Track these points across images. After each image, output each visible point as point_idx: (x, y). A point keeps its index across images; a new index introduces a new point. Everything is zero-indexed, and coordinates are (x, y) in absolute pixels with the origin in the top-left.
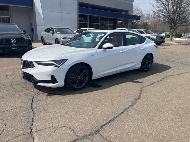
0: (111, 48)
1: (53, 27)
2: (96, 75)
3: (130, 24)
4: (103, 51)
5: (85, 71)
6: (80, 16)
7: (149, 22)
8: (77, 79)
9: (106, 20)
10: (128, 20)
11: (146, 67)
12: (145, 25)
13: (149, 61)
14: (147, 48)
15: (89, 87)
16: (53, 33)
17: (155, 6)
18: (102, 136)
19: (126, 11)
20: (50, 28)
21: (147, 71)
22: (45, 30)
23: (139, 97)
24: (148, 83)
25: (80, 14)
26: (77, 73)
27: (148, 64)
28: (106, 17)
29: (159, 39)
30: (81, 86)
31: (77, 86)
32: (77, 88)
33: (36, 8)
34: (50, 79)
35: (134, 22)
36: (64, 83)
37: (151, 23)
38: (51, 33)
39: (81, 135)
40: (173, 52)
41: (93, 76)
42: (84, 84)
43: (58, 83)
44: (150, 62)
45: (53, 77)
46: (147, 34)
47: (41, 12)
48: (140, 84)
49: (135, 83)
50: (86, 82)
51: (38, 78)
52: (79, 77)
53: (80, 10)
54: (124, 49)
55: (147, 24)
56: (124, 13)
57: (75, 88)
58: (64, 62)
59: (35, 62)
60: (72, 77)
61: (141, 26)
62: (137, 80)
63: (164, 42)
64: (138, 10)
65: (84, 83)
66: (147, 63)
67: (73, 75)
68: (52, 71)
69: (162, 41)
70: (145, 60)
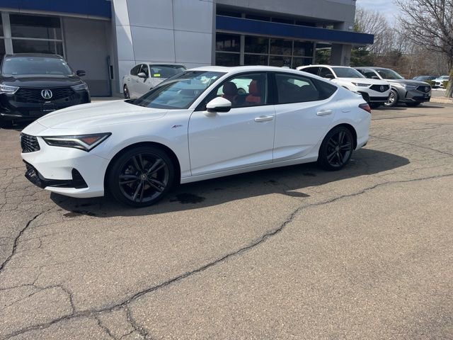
0: (225, 109)
1: (148, 64)
2: (189, 173)
3: (346, 54)
4: (208, 116)
5: (158, 161)
6: (219, 37)
7: (407, 50)
8: (140, 181)
9: (288, 45)
10: (342, 45)
11: (335, 160)
12: (395, 58)
13: (345, 143)
14: (336, 110)
15: (171, 201)
16: (146, 77)
17: (408, 9)
18: (129, 314)
19: (337, 24)
20: (141, 65)
21: (337, 169)
22: (132, 71)
23: (278, 230)
24: (322, 198)
25: (221, 31)
26: (138, 168)
27: (343, 152)
28: (287, 38)
29: (413, 91)
30: (150, 196)
31: (138, 197)
32: (138, 201)
33: (118, 20)
34: (69, 177)
35: (368, 49)
36: (102, 189)
37: (412, 51)
38: (141, 77)
39: (83, 308)
40: (440, 125)
41: (182, 175)
42: (157, 194)
43: (87, 187)
44: (346, 147)
45: (75, 172)
46: (383, 78)
47: (127, 29)
48: (302, 198)
49: (290, 197)
50: (163, 188)
51: (47, 175)
52: (143, 177)
53: (219, 23)
54: (269, 113)
55: (400, 55)
56: (331, 27)
57: (134, 202)
58: (102, 139)
59: (43, 137)
60: (124, 174)
61: (385, 59)
62: (299, 191)
63: (428, 99)
64: (377, 19)
65: (158, 191)
66: (337, 149)
67: (127, 170)
68: (73, 159)
69: (421, 95)
70: (331, 141)
